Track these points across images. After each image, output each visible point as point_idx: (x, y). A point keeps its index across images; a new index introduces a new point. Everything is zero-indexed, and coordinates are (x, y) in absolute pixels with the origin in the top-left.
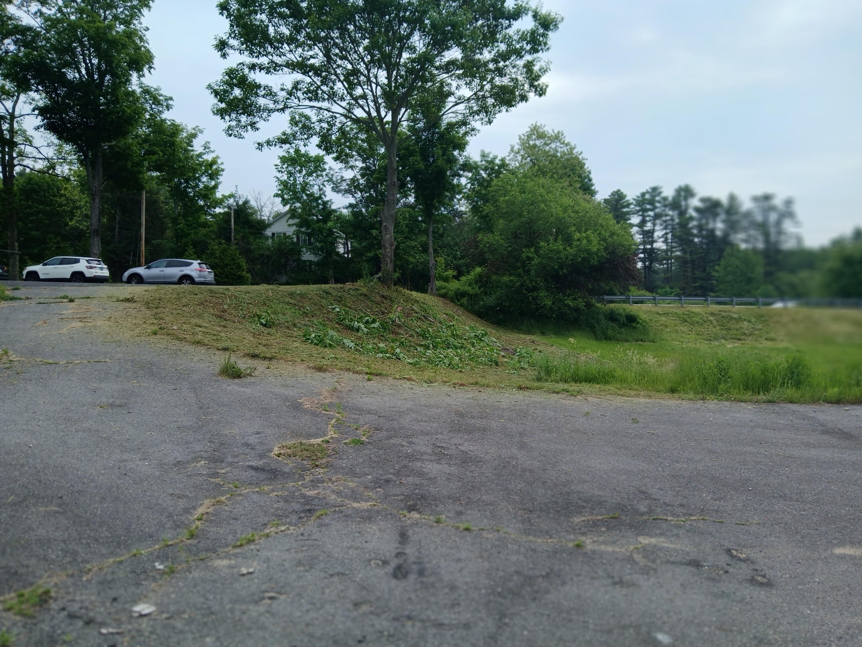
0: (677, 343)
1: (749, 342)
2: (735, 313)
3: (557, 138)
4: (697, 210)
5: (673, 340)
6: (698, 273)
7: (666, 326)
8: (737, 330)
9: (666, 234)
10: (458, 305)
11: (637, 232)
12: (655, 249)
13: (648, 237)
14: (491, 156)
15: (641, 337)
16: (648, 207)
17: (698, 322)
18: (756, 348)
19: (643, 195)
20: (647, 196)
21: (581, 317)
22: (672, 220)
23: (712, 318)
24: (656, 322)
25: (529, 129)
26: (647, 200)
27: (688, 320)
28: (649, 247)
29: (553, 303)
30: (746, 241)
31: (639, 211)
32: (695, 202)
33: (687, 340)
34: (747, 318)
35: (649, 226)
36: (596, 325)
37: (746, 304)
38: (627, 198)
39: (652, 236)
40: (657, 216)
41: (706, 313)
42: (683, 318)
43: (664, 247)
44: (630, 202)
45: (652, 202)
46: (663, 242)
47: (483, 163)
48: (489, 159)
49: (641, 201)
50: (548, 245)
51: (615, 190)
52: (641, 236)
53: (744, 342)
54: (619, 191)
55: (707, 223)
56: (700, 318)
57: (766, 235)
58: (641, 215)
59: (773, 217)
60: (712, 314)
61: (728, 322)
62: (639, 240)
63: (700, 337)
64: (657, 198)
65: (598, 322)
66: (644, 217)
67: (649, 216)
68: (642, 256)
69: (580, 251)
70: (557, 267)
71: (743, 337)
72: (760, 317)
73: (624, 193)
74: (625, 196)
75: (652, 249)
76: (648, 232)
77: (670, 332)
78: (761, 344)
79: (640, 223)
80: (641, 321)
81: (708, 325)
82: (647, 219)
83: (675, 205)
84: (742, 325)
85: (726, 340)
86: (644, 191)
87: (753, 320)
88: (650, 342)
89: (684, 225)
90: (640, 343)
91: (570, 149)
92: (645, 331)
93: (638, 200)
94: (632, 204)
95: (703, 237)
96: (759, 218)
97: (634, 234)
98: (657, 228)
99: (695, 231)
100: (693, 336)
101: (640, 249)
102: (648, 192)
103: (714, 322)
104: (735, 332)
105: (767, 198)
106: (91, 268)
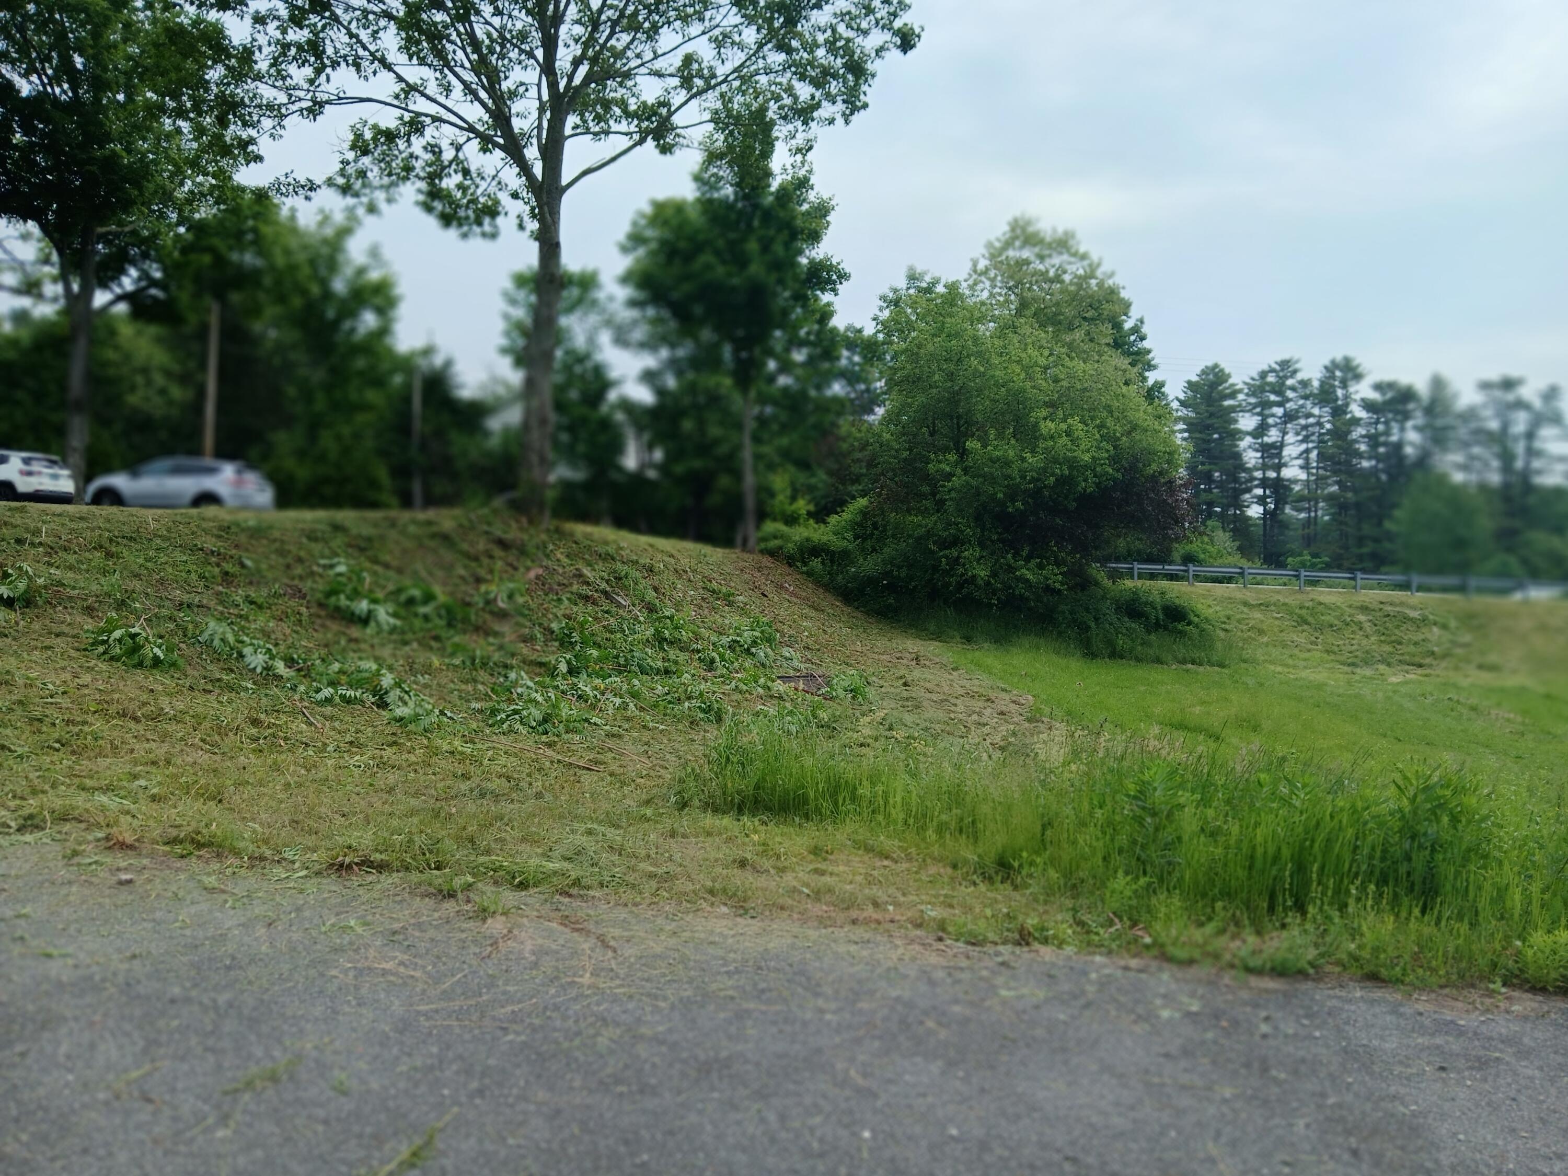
0: (1279, 669)
1: (1442, 671)
2: (1414, 608)
3: (1063, 244)
4: (1368, 405)
5: (1272, 662)
6: (1367, 529)
7: (1261, 632)
8: (1416, 644)
9: (1307, 451)
10: (803, 573)
11: (1250, 447)
12: (1283, 480)
13: (1272, 456)
14: (928, 279)
15: (1196, 654)
16: (1273, 398)
17: (1331, 626)
18: (1455, 686)
19: (1263, 375)
20: (1271, 378)
21: (1063, 607)
22: (1320, 424)
23: (1362, 618)
24: (1239, 621)
25: (1006, 228)
26: (1270, 384)
27: (1310, 619)
28: (1272, 474)
29: (994, 574)
30: (1464, 468)
31: (1255, 406)
32: (1363, 390)
33: (1302, 663)
34: (1437, 619)
35: (1273, 436)
36: (1093, 625)
37: (1445, 589)
38: (1231, 381)
39: (1279, 455)
40: (1289, 417)
41: (1350, 606)
42: (1300, 616)
43: (1303, 476)
44: (1238, 387)
45: (1279, 389)
46: (1301, 467)
47: (912, 291)
48: (924, 285)
49: (1259, 387)
50: (984, 446)
51: (1210, 364)
52: (1259, 455)
53: (1428, 671)
54: (1216, 366)
55: (1387, 433)
56: (1336, 617)
57: (1507, 458)
58: (1258, 414)
59: (1520, 423)
60: (1364, 609)
61: (1398, 627)
62: (1253, 462)
63: (1332, 657)
64: (1290, 382)
65: (1096, 619)
66: (1264, 417)
67: (1273, 415)
68: (1259, 492)
69: (1056, 461)
70: (1000, 495)
71: (1427, 661)
72: (1469, 620)
73: (1227, 371)
74: (1229, 376)
75: (1279, 479)
76: (1272, 446)
77: (1267, 645)
78: (1466, 676)
79: (1256, 429)
80: (1196, 620)
81: (1353, 632)
82: (1271, 421)
83: (1325, 395)
84: (1429, 636)
85: (1389, 665)
86: (1266, 368)
87: (1453, 624)
88: (1213, 665)
89: (1341, 433)
90: (1190, 666)
91: (1090, 265)
92: (1204, 639)
93: (1253, 385)
94: (1240, 391)
95: (1378, 458)
96: (1494, 425)
97: (1244, 450)
98: (1290, 438)
99: (1363, 447)
100: (1317, 655)
101: (1256, 479)
102: (1272, 370)
103: (1367, 625)
104: (1412, 648)
105: (1508, 384)
106: (30, 474)
